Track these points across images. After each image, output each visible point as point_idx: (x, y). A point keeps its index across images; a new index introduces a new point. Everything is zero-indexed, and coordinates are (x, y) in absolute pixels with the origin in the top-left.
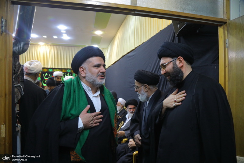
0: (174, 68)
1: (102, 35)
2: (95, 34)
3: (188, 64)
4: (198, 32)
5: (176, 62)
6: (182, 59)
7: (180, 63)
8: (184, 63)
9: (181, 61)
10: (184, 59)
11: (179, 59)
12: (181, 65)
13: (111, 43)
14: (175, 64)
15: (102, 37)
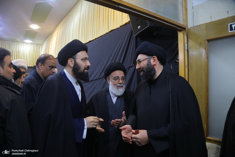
0: (148, 65)
1: (38, 30)
2: (30, 28)
3: (161, 65)
4: (155, 34)
5: (150, 60)
6: (156, 58)
7: (154, 61)
8: (157, 62)
9: (155, 60)
10: (158, 59)
11: (154, 58)
12: (155, 63)
13: (47, 39)
14: (149, 62)
15: (38, 32)
